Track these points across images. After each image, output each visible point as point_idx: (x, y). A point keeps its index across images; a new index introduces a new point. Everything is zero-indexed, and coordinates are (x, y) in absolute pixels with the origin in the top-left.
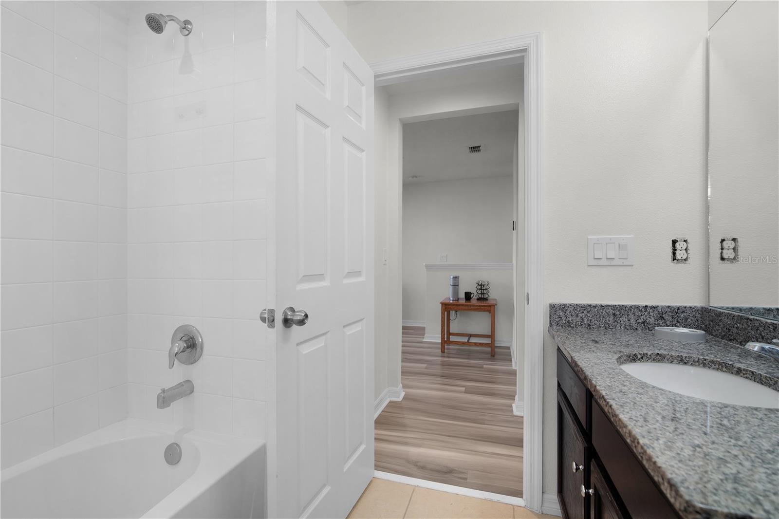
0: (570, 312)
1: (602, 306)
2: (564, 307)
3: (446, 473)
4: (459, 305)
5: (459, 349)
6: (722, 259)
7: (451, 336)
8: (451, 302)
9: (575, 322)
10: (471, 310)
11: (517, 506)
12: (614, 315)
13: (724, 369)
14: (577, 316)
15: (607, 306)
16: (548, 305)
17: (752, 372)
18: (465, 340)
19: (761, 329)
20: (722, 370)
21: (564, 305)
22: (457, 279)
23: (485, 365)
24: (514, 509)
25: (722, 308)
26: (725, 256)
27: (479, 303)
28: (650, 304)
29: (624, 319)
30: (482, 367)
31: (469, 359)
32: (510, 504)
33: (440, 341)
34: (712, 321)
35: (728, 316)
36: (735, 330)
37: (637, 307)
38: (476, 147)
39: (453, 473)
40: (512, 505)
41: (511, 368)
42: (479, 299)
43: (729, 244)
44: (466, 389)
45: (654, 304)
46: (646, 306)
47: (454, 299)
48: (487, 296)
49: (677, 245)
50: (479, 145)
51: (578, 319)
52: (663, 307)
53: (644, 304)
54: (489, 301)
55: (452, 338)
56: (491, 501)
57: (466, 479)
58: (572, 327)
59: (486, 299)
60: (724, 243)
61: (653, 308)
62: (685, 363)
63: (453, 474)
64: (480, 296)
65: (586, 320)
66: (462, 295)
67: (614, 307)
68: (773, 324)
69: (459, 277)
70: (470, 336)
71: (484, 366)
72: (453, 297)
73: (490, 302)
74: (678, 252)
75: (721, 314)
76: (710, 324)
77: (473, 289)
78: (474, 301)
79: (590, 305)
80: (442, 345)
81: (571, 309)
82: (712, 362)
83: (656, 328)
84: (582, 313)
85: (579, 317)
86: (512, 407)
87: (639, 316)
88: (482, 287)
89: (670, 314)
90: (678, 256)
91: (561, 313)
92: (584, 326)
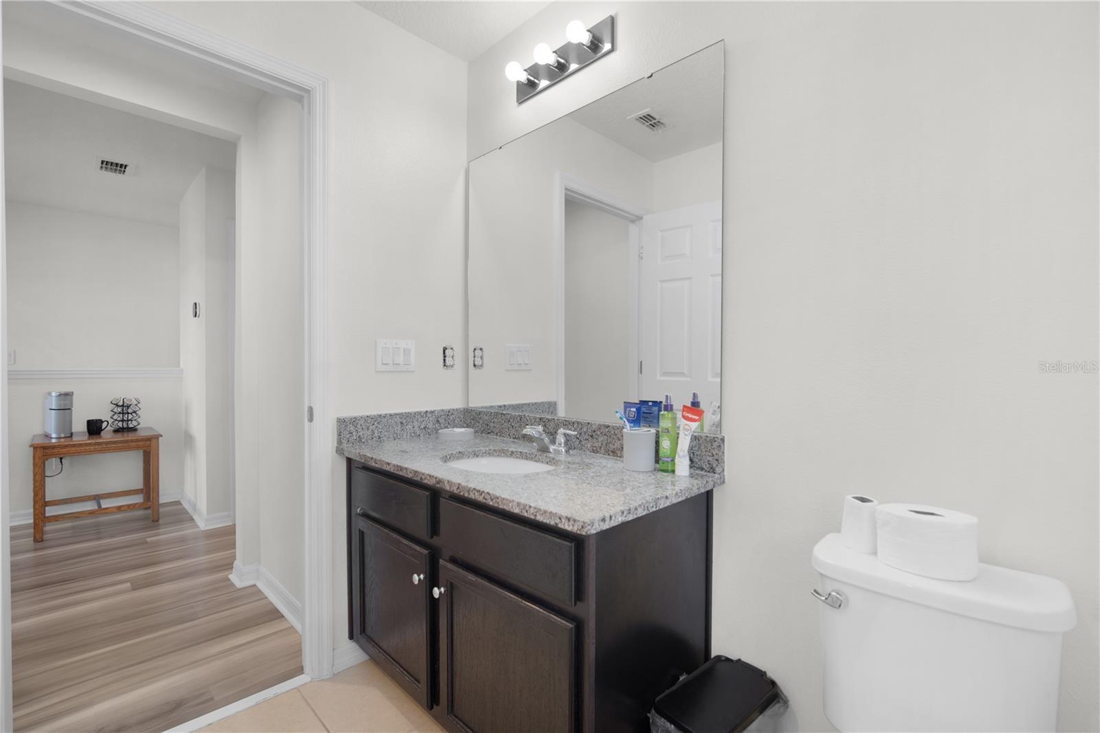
0: (361, 425)
1: (391, 415)
2: (354, 421)
3: (171, 711)
4: (74, 446)
5: (73, 528)
6: (475, 365)
7: (47, 508)
8: (54, 441)
9: (366, 436)
10: (101, 451)
11: (301, 686)
12: (402, 423)
13: (503, 455)
14: (368, 429)
15: (396, 414)
16: (336, 420)
17: (521, 452)
18: (90, 506)
19: (511, 420)
20: (501, 456)
21: (354, 418)
22: (69, 397)
23: (148, 537)
24: (299, 691)
25: (482, 407)
26: (476, 364)
27: (119, 437)
28: (429, 409)
29: (410, 426)
30: (146, 542)
31: (99, 539)
32: (292, 689)
33: (32, 521)
34: (473, 420)
35: (486, 414)
36: (492, 425)
37: (419, 413)
38: (117, 164)
39: (185, 704)
40: (295, 688)
41: (197, 530)
42: (117, 431)
43: (478, 353)
44: (131, 584)
45: (432, 409)
46: (427, 412)
47: (62, 436)
48: (135, 423)
49: (447, 351)
50: (125, 164)
51: (369, 433)
52: (439, 411)
53: (425, 410)
54: (139, 430)
55: (50, 511)
56: (265, 701)
57: (212, 699)
58: (364, 442)
59: (134, 430)
60: (476, 352)
61: (432, 412)
62: (477, 456)
63: (185, 706)
64: (120, 424)
65: (376, 432)
66: (79, 426)
67: (401, 415)
68: (519, 416)
69: (73, 393)
70: (97, 498)
71: (148, 540)
72: (58, 432)
73: (142, 433)
74: (447, 359)
75: (480, 413)
76: (471, 423)
77: (103, 413)
78: (107, 434)
79: (380, 416)
80: (34, 528)
81: (362, 422)
82: (495, 450)
83: (440, 431)
84: (373, 424)
85: (370, 431)
86: (229, 579)
87: (421, 422)
88: (124, 408)
89: (444, 417)
90: (448, 363)
91: (352, 428)
92: (374, 439)
